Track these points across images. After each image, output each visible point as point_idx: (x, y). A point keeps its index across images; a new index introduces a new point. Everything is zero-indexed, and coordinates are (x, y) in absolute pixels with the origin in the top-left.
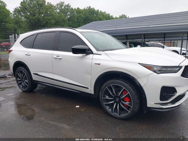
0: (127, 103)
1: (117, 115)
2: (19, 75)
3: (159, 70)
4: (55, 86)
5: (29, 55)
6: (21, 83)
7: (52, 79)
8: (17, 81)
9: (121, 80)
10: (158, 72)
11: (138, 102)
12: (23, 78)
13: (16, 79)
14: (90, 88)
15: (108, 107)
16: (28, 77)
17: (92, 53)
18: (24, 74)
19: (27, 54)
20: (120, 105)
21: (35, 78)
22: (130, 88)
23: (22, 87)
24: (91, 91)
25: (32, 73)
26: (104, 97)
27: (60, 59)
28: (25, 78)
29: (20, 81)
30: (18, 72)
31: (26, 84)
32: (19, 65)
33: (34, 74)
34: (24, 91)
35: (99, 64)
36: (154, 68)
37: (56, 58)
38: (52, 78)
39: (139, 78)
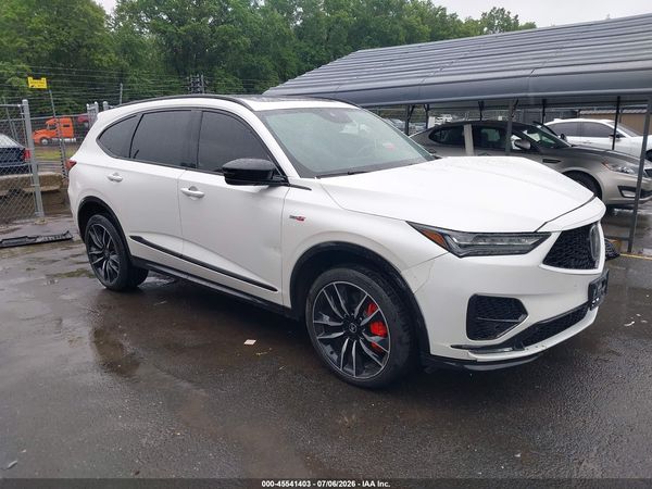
0: (375, 340)
1: (351, 372)
2: (93, 237)
3: (466, 246)
4: (190, 279)
5: (118, 181)
6: (102, 262)
7: (181, 257)
8: (92, 257)
9: (363, 269)
10: (460, 250)
11: (406, 338)
12: (104, 247)
13: (89, 250)
14: (279, 290)
15: (328, 349)
16: (118, 246)
17: (285, 182)
18: (107, 237)
19: (111, 175)
20: (358, 346)
21: (136, 250)
22: (384, 295)
23: (103, 273)
24: (282, 297)
25: (127, 235)
26: (318, 317)
27: (200, 197)
28: (111, 249)
29: (99, 256)
30: (92, 230)
31: (114, 268)
32: (94, 208)
33: (133, 237)
34: (109, 289)
35: (301, 219)
36: (448, 238)
37: (189, 195)
38: (180, 252)
39: (406, 268)
